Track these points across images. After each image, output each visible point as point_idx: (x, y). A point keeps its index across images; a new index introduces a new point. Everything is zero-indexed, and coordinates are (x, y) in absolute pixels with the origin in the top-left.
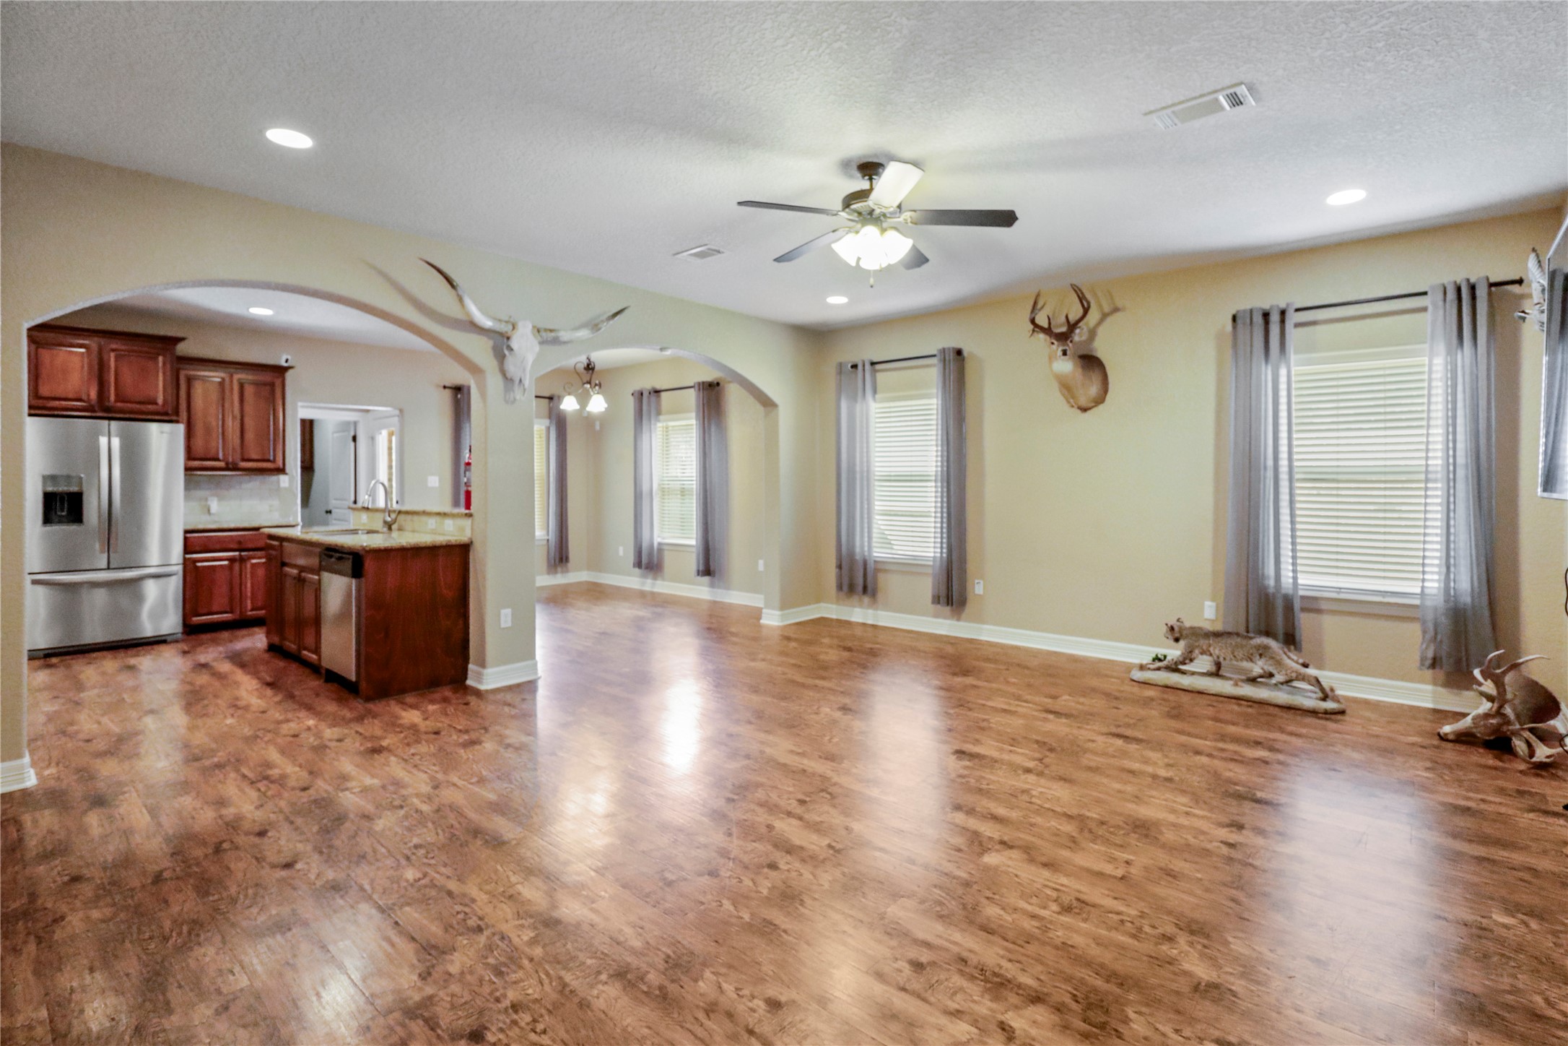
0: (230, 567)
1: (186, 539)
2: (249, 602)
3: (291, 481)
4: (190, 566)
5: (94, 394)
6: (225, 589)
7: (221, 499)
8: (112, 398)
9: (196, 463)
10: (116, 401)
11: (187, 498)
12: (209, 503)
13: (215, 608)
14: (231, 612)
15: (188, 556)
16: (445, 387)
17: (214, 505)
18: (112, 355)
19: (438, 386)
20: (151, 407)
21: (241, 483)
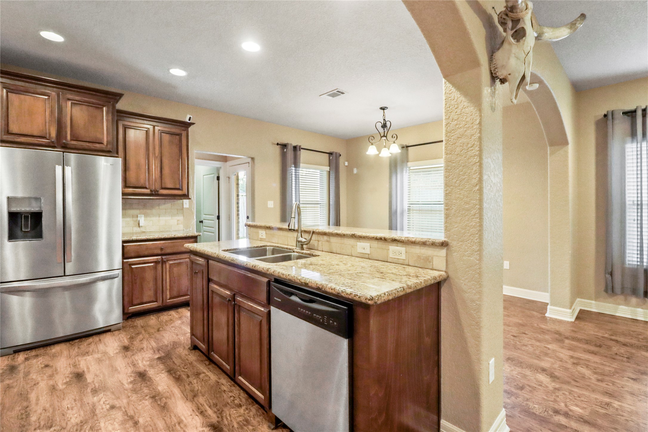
0: (155, 268)
1: (123, 246)
2: (168, 293)
3: (190, 204)
4: (127, 268)
5: (54, 134)
6: (151, 285)
7: (146, 215)
8: (69, 137)
9: (130, 190)
10: (71, 140)
11: (124, 216)
12: (139, 219)
13: (145, 299)
14: (156, 301)
15: (125, 261)
16: (278, 144)
17: (142, 220)
18: (69, 103)
19: (273, 144)
20: (98, 146)
21: (159, 205)
